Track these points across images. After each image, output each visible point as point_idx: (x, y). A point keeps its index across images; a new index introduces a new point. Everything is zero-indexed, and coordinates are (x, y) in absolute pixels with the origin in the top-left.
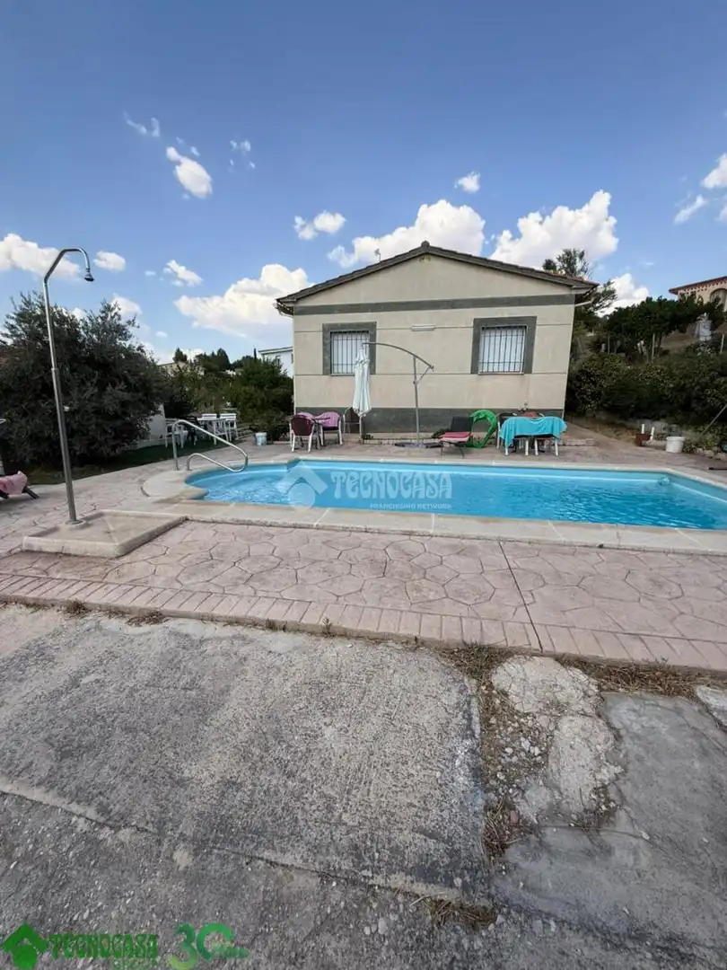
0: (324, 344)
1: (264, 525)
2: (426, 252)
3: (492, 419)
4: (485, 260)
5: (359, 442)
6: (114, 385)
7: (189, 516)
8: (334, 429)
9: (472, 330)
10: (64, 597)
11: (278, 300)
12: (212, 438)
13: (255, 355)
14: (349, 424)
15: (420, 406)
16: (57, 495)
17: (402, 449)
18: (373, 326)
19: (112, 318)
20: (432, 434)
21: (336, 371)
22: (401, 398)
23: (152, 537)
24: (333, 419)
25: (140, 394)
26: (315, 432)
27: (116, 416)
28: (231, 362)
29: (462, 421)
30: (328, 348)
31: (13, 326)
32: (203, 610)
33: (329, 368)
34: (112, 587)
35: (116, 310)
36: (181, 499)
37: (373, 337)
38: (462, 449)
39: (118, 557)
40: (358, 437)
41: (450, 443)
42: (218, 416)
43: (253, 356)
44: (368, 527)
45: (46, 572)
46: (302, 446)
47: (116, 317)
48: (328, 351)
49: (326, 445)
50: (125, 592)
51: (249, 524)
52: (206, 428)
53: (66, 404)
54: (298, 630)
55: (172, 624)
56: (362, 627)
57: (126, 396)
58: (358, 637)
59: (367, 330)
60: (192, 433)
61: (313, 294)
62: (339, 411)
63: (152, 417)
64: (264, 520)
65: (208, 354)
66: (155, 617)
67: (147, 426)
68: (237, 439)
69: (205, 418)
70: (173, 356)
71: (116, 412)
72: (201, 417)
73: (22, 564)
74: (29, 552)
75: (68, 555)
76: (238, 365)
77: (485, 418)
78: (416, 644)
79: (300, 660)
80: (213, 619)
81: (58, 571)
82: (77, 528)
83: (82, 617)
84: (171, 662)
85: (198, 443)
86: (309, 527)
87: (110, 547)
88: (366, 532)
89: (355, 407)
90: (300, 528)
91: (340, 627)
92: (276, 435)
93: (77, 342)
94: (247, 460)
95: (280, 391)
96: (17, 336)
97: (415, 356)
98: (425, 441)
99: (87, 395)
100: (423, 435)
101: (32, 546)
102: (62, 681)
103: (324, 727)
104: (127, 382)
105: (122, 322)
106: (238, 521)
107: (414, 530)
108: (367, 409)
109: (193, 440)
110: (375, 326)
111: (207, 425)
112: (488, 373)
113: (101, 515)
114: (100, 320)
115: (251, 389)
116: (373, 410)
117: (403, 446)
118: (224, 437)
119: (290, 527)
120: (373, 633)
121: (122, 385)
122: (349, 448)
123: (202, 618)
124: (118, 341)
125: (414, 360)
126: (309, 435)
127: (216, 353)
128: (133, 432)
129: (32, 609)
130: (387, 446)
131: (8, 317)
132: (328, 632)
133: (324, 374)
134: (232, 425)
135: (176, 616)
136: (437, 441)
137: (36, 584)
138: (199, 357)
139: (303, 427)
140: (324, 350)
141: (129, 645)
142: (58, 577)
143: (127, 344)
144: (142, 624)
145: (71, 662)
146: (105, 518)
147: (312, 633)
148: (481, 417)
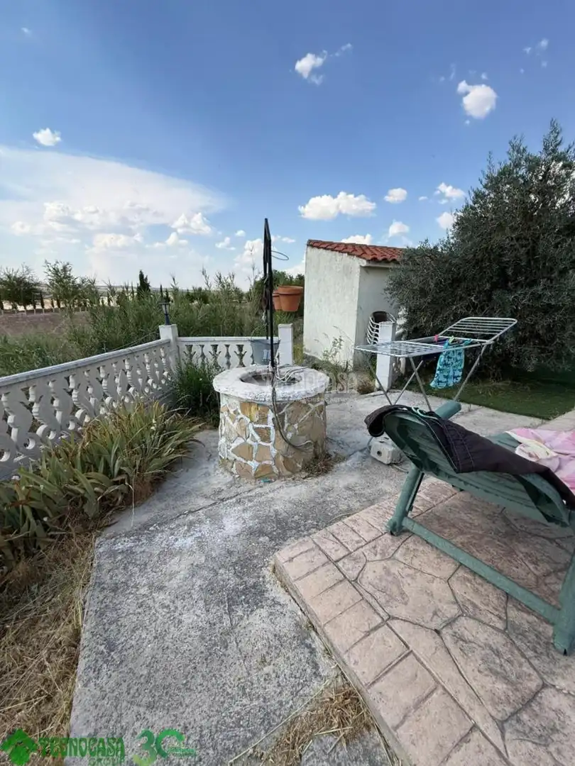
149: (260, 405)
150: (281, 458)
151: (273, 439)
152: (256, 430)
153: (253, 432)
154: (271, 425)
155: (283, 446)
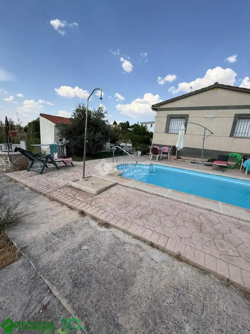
0: (167, 122)
1: (145, 192)
2: (217, 86)
3: (239, 157)
4: (238, 88)
5: (176, 159)
6: (98, 132)
7: (118, 182)
8: (167, 153)
9: (233, 118)
10: (79, 207)
11: (152, 106)
12: (123, 151)
13: (138, 123)
14: (172, 152)
15: (204, 148)
16: (79, 166)
17: (193, 164)
18: (188, 116)
19: (101, 111)
20: (207, 160)
21: (170, 132)
22: (197, 144)
23: (106, 189)
24: (167, 150)
25: (105, 136)
26: (160, 154)
27: (98, 142)
28: (130, 125)
29: (224, 157)
30: (168, 123)
31: (75, 113)
32: (124, 227)
33: (167, 131)
34: (94, 207)
35: (102, 109)
36: (115, 175)
37: (187, 120)
38: (222, 169)
39: (96, 195)
40: (176, 157)
41: (216, 165)
42: (126, 144)
43: (137, 124)
44: (189, 202)
45: (75, 195)
46: (154, 158)
47: (102, 111)
48: (168, 124)
49: (163, 159)
50: (98, 211)
51: (139, 190)
52: (122, 148)
53: (87, 140)
54: (164, 251)
55: (113, 230)
56: (196, 261)
57: (101, 136)
58: (194, 266)
59: (185, 118)
60: (118, 149)
61: (165, 103)
62: (169, 147)
63: (107, 143)
64: (145, 190)
65: (123, 123)
66: (107, 225)
67: (105, 146)
68: (131, 152)
69: (122, 144)
70: (113, 123)
71: (98, 141)
72: (121, 144)
73: (68, 190)
74: (70, 187)
75: (81, 190)
76: (132, 127)
77: (235, 156)
78: (228, 283)
79: (167, 269)
80: (128, 233)
81: (78, 196)
82: (85, 181)
83: (84, 217)
84: (113, 251)
85: (119, 153)
86: (163, 197)
87: (94, 191)
88: (188, 204)
89: (177, 146)
90: (159, 196)
91: (185, 257)
92: (145, 153)
93: (90, 118)
94: (137, 162)
95: (146, 137)
96: (75, 116)
97: (206, 128)
98: (204, 163)
99: (91, 135)
100: (203, 160)
101: (72, 185)
102: (76, 245)
103: (184, 322)
104: (102, 132)
105: (103, 112)
106: (135, 188)
107: (212, 209)
108: (182, 147)
109: (117, 151)
110: (189, 116)
111: (122, 147)
112: (238, 137)
113: (91, 176)
114: (97, 112)
115: (138, 136)
116: (184, 148)
117: (194, 163)
118: (127, 151)
119: (155, 195)
120: (202, 267)
121: (101, 133)
122: (171, 161)
123: (124, 231)
124: (101, 118)
125: (205, 130)
126: (157, 155)
127: (126, 123)
128: (101, 147)
129: (69, 209)
130: (187, 162)
131: (74, 110)
132: (178, 257)
133: (165, 133)
134: (130, 147)
135: (115, 227)
136: (210, 163)
137: (71, 200)
138: (121, 123)
139: (155, 151)
140: (167, 124)
141: (98, 236)
142: (78, 199)
143: (103, 119)
144: (103, 226)
145: (80, 237)
146: (92, 178)
147: (170, 255)
148: (233, 156)
149: (5, 155)
150: (12, 168)
151: (9, 163)
152: (5, 161)
153: (4, 162)
154: (9, 160)
155: (12, 165)
